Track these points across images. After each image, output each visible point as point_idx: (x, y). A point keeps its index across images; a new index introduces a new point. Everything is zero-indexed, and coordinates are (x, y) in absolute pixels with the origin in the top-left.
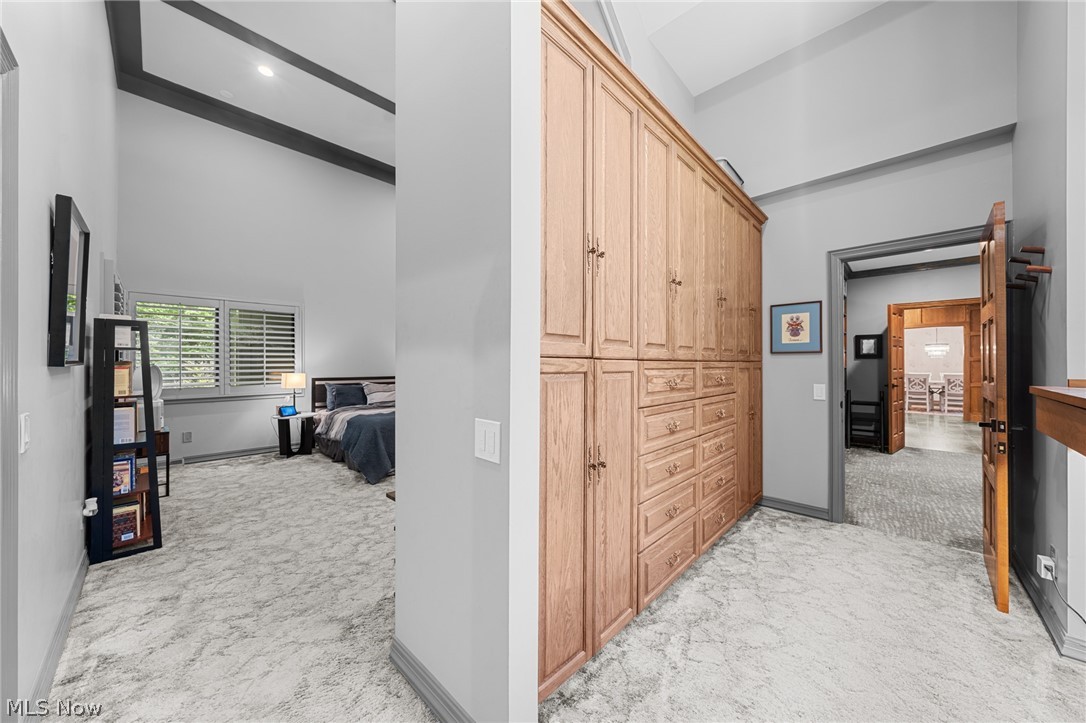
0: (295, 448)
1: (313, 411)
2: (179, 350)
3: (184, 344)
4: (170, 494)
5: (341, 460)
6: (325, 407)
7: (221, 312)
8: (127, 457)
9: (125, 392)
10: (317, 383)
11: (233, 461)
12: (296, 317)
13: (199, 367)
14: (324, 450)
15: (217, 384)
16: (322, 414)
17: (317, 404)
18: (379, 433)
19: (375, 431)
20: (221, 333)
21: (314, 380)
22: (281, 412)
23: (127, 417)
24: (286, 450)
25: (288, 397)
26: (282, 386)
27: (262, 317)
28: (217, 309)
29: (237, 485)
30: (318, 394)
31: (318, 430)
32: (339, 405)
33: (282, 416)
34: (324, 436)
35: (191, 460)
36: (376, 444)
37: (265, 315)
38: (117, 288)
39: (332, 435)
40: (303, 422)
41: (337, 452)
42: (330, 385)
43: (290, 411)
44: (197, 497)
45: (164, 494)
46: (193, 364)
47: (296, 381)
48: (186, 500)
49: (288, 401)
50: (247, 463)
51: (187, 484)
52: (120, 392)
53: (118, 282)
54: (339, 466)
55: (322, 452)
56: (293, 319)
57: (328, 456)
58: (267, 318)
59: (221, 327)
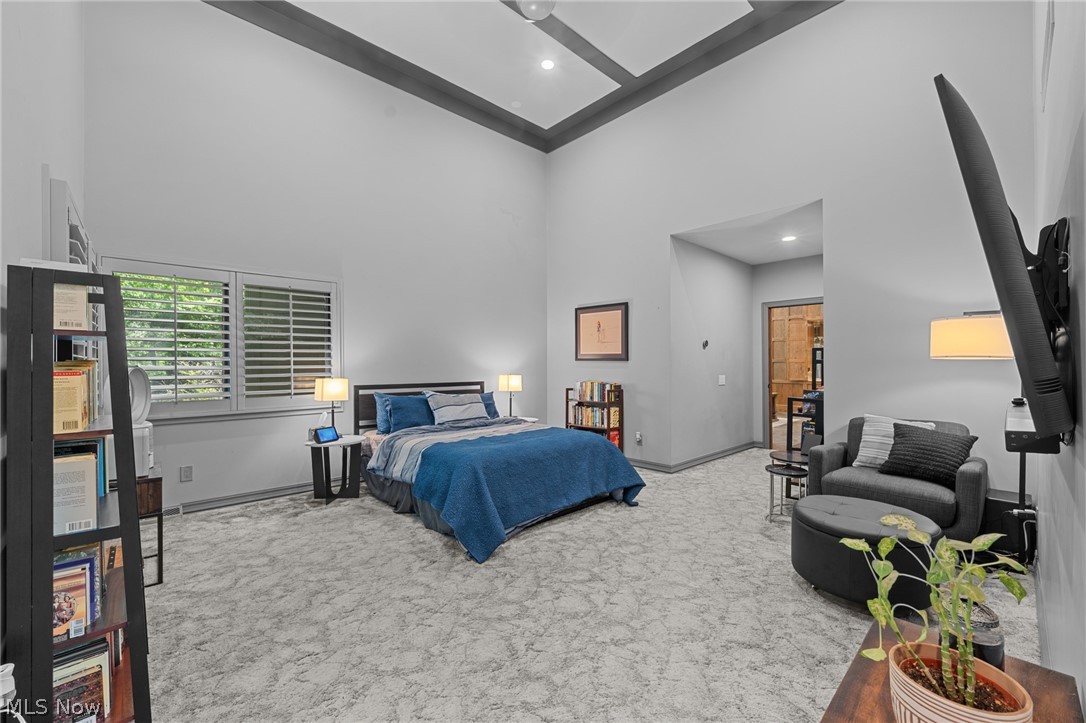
0: (335, 490)
1: (356, 433)
2: (174, 344)
3: (181, 335)
4: (165, 579)
5: (412, 511)
6: (374, 427)
7: (231, 289)
8: (83, 555)
9: (76, 424)
10: (361, 392)
11: (251, 508)
12: (332, 297)
13: (194, 370)
14: (377, 492)
15: (227, 394)
16: (372, 438)
17: (361, 423)
18: (482, 477)
19: (475, 473)
20: (232, 320)
21: (357, 388)
22: (316, 436)
23: (81, 476)
24: (323, 492)
25: (325, 413)
26: (317, 397)
27: (287, 297)
28: (226, 285)
29: (265, 560)
30: (364, 408)
31: (372, 464)
32: (399, 426)
33: (318, 441)
34: (381, 474)
35: (191, 508)
36: (479, 494)
37: (291, 294)
38: (74, 232)
39: (396, 472)
40: (345, 451)
41: (404, 499)
42: (381, 396)
43: (329, 434)
44: (205, 586)
45: (154, 579)
46: (187, 366)
47: (334, 389)
48: (192, 595)
49: (324, 419)
50: (272, 513)
51: (189, 556)
52: (65, 425)
53: (76, 222)
54: (407, 521)
55: (373, 495)
56: (329, 301)
57: (387, 502)
58: (295, 298)
59: (232, 310)
